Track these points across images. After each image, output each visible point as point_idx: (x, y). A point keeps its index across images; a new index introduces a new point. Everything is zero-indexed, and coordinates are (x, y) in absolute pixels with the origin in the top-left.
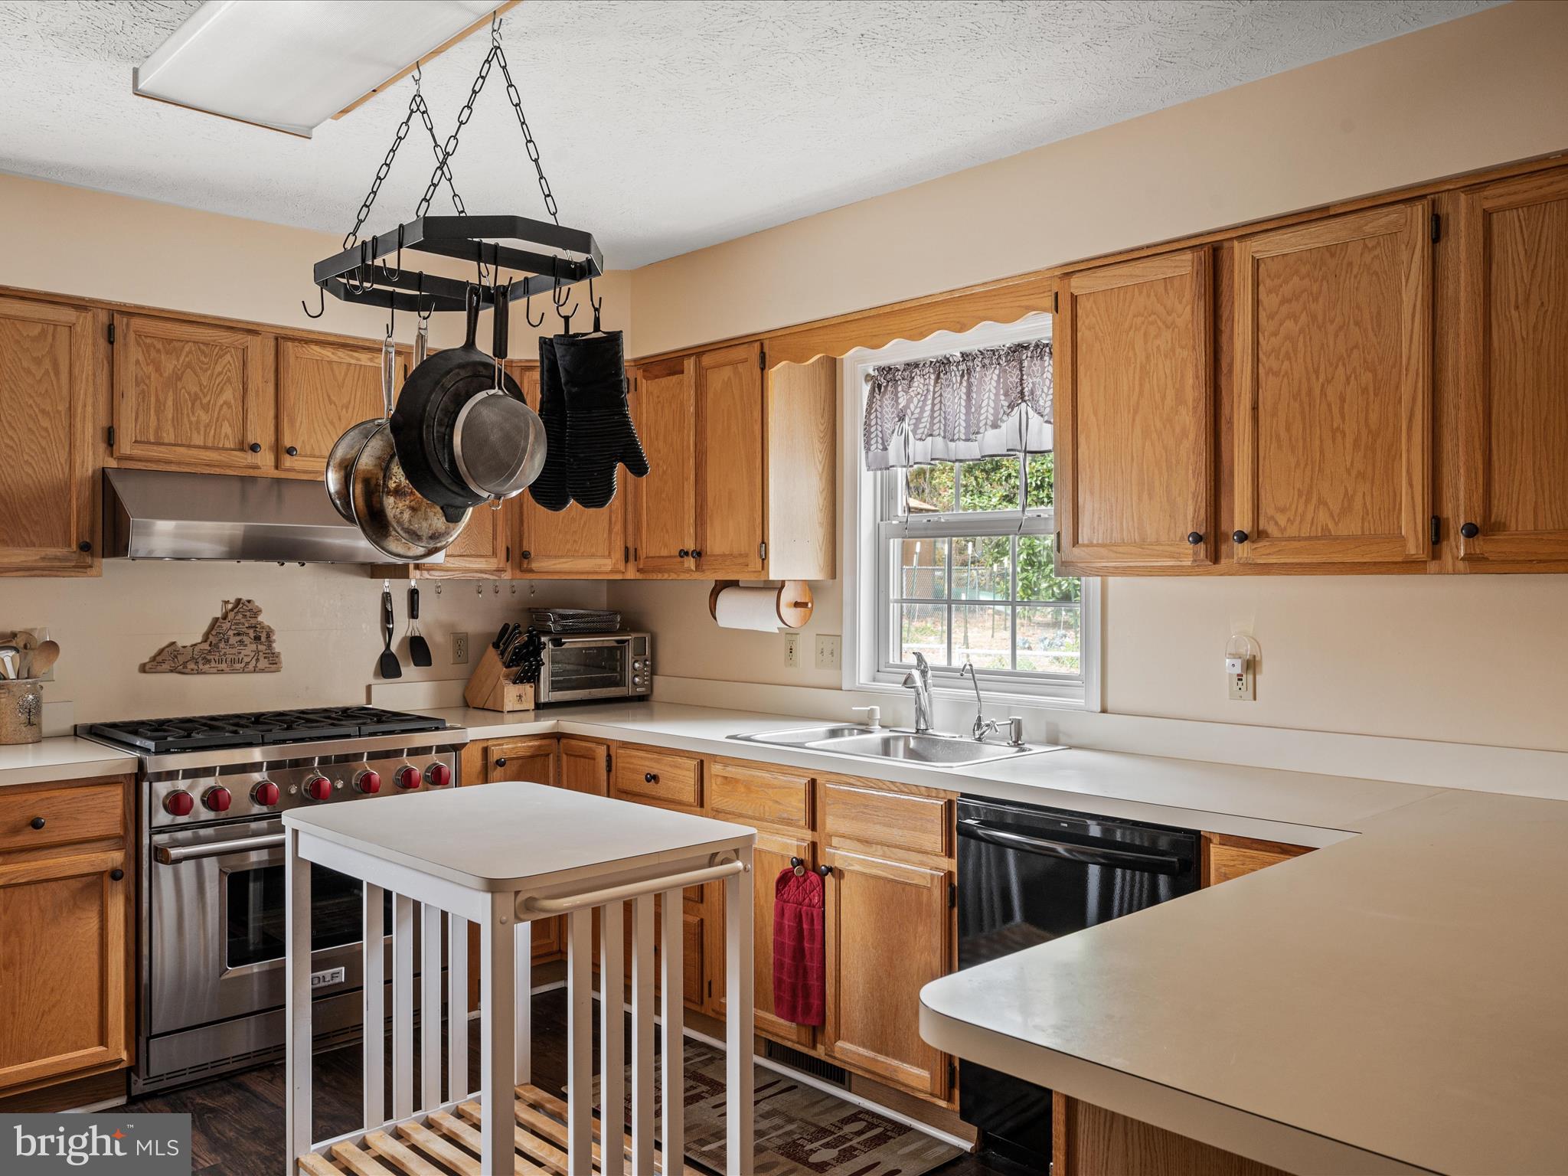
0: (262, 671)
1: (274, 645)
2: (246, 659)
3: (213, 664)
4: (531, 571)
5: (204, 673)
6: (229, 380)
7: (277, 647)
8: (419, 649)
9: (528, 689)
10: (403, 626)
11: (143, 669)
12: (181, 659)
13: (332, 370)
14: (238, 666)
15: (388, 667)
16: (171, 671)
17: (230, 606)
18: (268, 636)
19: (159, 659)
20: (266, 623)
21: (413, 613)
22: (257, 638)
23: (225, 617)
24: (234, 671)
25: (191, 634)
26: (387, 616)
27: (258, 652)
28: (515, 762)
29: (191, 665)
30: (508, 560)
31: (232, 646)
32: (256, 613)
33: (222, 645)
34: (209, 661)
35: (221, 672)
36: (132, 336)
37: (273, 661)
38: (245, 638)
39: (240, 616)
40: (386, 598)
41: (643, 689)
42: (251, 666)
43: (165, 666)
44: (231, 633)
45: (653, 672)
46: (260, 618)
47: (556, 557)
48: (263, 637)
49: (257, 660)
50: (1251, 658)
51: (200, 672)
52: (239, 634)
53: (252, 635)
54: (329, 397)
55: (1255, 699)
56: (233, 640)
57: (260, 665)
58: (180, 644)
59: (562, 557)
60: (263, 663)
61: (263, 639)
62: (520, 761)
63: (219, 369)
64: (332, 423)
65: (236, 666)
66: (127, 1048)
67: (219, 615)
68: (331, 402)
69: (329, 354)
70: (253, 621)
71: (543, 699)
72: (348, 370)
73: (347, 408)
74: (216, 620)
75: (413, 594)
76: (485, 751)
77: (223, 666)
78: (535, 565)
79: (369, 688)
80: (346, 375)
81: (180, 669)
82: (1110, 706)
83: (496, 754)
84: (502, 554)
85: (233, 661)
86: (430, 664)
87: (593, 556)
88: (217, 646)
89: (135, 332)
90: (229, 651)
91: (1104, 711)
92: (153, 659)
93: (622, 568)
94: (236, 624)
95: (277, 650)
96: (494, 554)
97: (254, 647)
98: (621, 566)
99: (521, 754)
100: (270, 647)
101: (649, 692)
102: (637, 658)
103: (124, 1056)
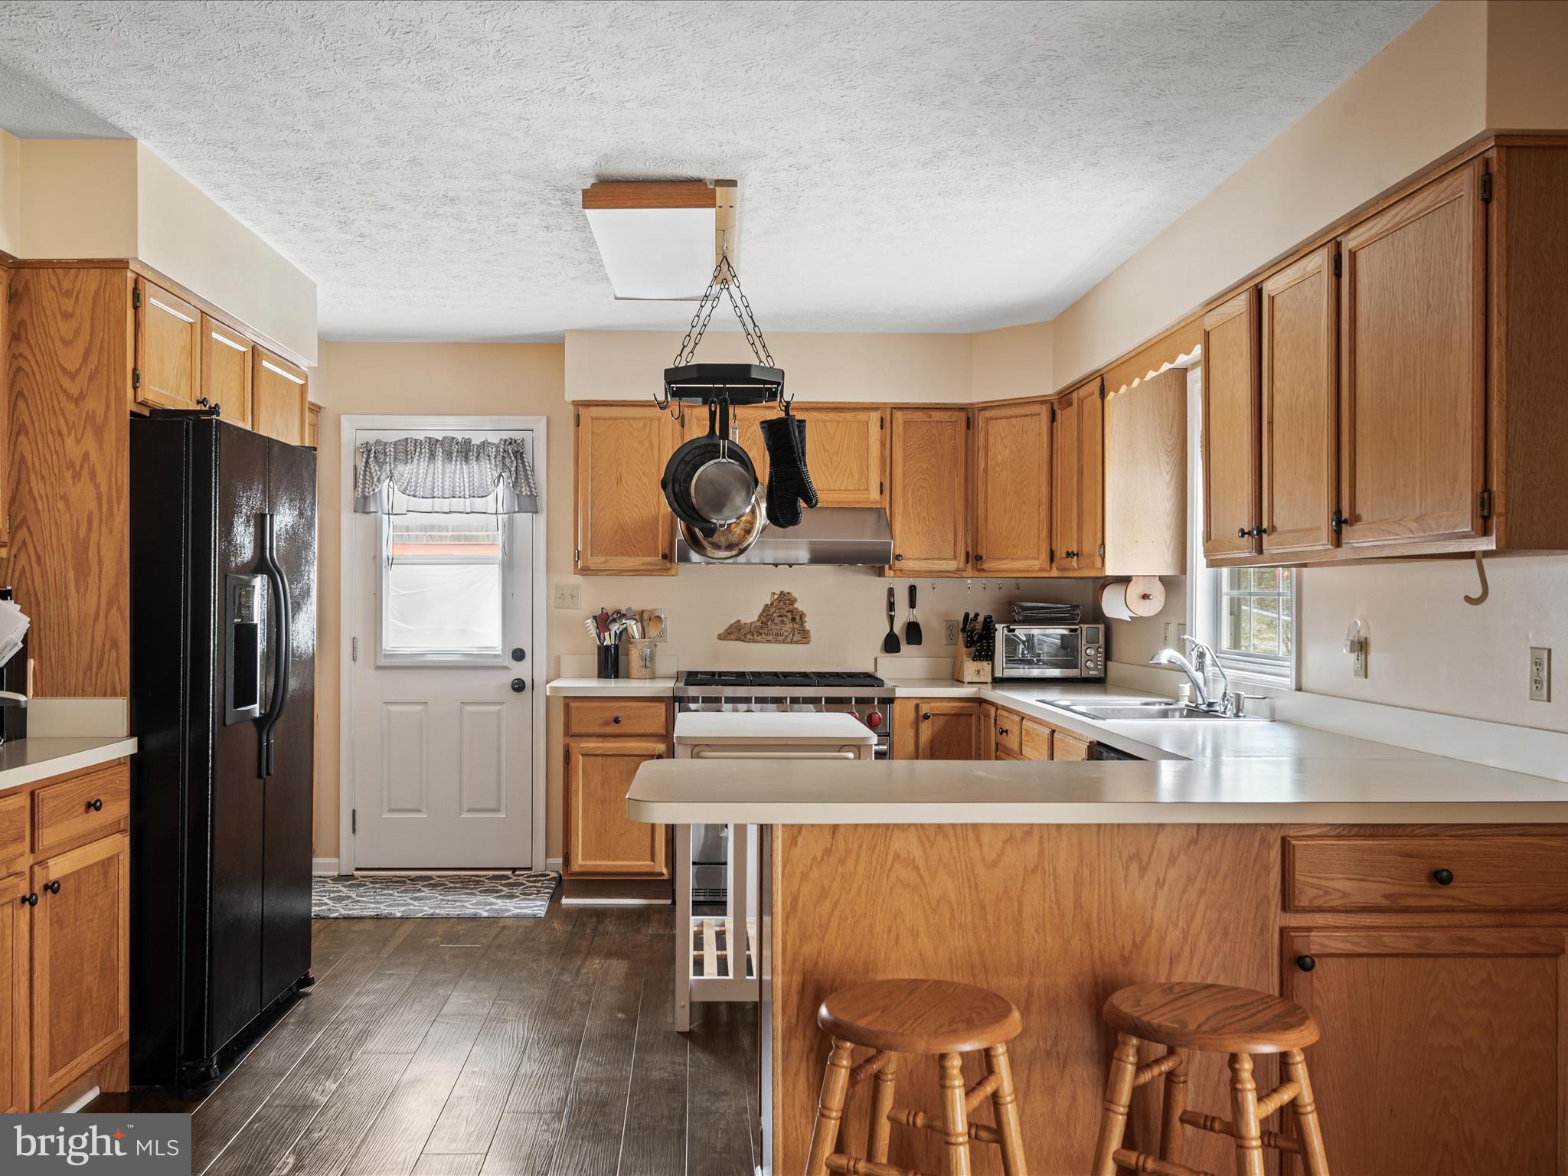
0: (797, 642)
1: (805, 624)
2: (786, 634)
3: (763, 636)
4: (983, 570)
5: (758, 642)
6: (755, 443)
7: (808, 626)
8: (914, 633)
9: (986, 666)
10: (903, 615)
11: (721, 637)
12: (743, 632)
13: (826, 427)
14: (780, 638)
15: (891, 645)
16: (737, 640)
17: (776, 597)
18: (801, 618)
19: (729, 631)
20: (800, 609)
21: (912, 605)
22: (793, 619)
23: (772, 605)
24: (777, 642)
25: (751, 616)
26: (891, 606)
27: (793, 629)
28: (942, 717)
29: (749, 636)
30: (967, 562)
31: (776, 624)
32: (793, 601)
33: (769, 623)
34: (761, 634)
35: (769, 641)
36: (694, 421)
37: (804, 637)
38: (785, 619)
39: (782, 603)
40: (891, 592)
41: (1096, 672)
42: (789, 639)
43: (732, 636)
44: (775, 615)
45: (1108, 657)
46: (796, 605)
47: (1000, 559)
48: (798, 618)
49: (793, 635)
50: (1363, 640)
51: (755, 641)
52: (781, 616)
53: (790, 617)
54: (824, 447)
55: (1366, 677)
56: (777, 620)
57: (795, 639)
58: (743, 622)
59: (1005, 559)
60: (797, 637)
61: (798, 620)
62: (946, 718)
63: (748, 435)
64: (826, 465)
65: (779, 638)
66: (667, 866)
67: (769, 603)
68: (825, 450)
69: (824, 417)
70: (791, 607)
71: (998, 674)
72: (838, 426)
73: (837, 453)
74: (767, 605)
75: (912, 590)
76: (917, 706)
77: (770, 638)
78: (985, 566)
79: (876, 659)
80: (836, 430)
81: (742, 638)
82: (1305, 684)
83: (925, 709)
84: (962, 557)
85: (777, 635)
86: (920, 644)
87: (1026, 558)
88: (766, 624)
89: (696, 418)
90: (774, 627)
91: (1299, 689)
92: (726, 631)
93: (1048, 568)
94: (780, 609)
95: (807, 628)
96: (955, 558)
97: (791, 625)
98: (1047, 566)
99: (945, 711)
100: (802, 625)
101: (1102, 675)
102: (1090, 645)
103: (665, 871)
